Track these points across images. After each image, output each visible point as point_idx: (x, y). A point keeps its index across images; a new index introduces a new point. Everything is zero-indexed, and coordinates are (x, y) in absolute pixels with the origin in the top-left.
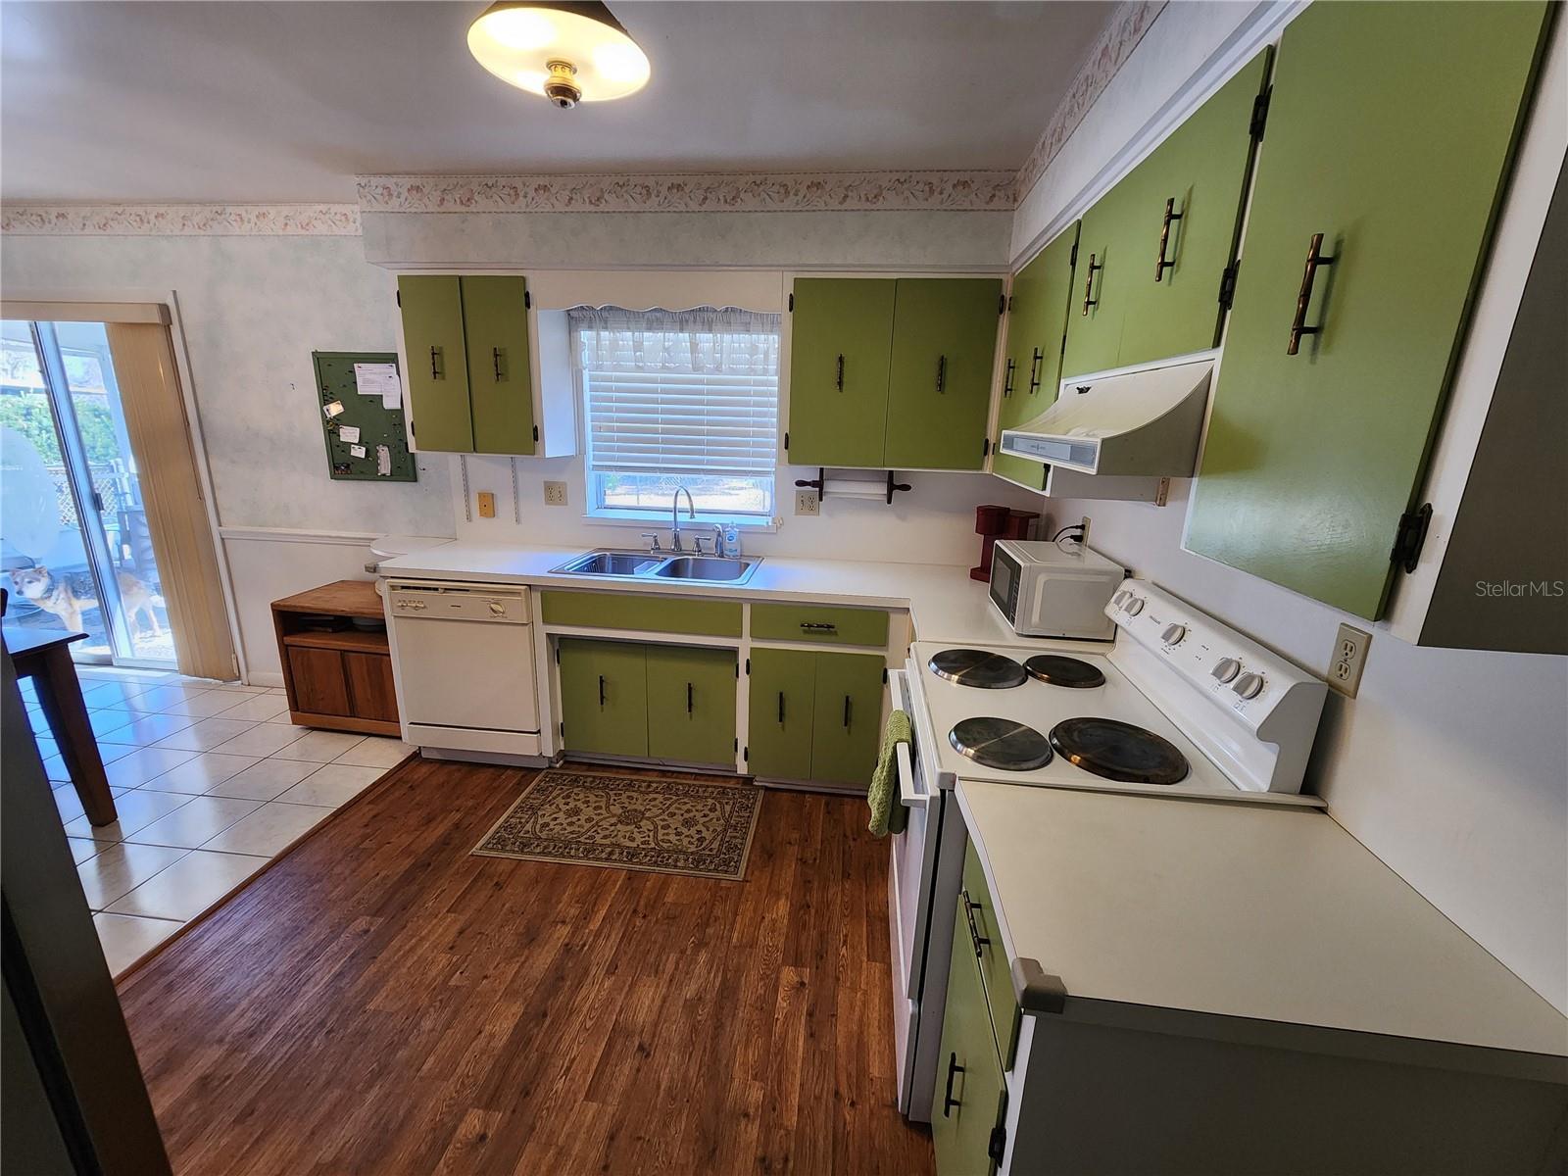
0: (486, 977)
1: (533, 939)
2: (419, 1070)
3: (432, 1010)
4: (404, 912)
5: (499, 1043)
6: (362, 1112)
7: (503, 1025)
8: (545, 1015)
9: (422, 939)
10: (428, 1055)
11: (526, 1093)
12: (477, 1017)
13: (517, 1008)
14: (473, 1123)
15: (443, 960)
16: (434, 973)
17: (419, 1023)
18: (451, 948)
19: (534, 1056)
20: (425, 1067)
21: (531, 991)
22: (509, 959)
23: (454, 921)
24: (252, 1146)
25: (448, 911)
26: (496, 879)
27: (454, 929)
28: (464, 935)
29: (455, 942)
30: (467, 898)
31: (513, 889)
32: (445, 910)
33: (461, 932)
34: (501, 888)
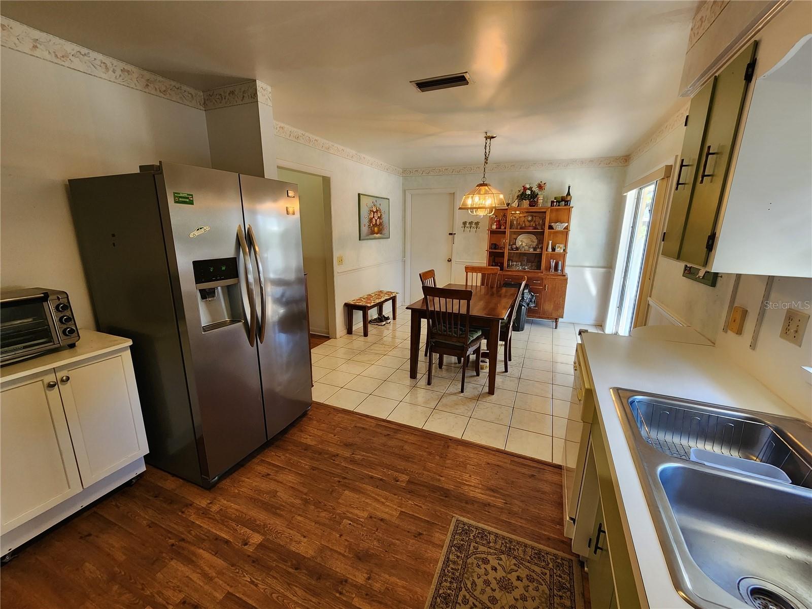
1: (360, 559)
3: (332, 515)
4: (407, 492)
9: (383, 503)
11: (255, 563)
12: (315, 535)
13: (311, 554)
14: (257, 540)
15: (365, 514)
16: (356, 512)
18: (371, 517)
21: (319, 561)
22: (350, 547)
23: (392, 515)
24: (301, 474)
25: (402, 512)
26: (424, 533)
27: (385, 516)
28: (379, 522)
29: (375, 518)
30: (412, 520)
31: (413, 544)
32: (403, 510)
33: (382, 520)
34: (416, 537)
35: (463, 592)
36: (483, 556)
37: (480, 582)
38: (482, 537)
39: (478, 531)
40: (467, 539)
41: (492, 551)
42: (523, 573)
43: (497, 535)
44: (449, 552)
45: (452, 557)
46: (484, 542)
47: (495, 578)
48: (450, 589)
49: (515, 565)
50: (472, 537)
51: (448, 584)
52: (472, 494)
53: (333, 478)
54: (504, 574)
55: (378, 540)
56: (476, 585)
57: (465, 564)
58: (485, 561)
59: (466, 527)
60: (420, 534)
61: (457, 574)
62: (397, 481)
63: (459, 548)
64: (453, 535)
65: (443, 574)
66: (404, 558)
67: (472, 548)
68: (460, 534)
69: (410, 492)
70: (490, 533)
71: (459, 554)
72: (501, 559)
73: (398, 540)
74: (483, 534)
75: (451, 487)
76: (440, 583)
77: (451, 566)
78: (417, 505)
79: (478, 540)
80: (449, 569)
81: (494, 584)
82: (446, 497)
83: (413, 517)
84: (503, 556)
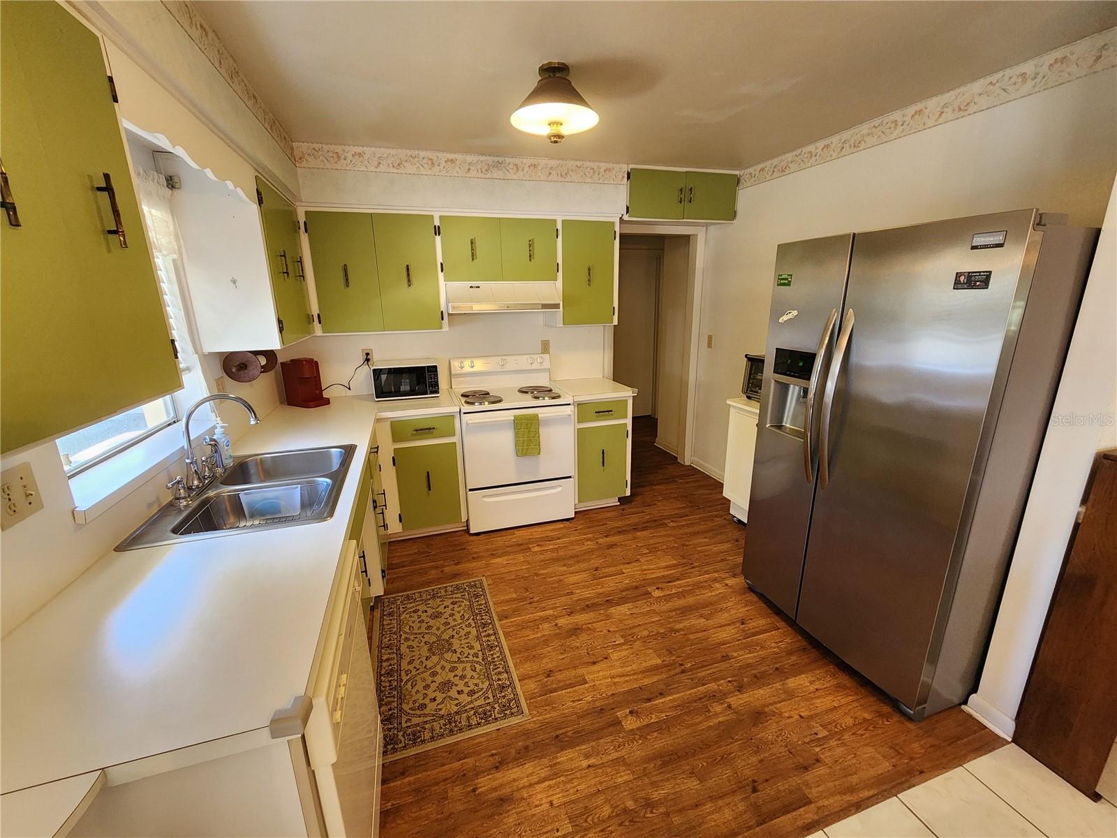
0: (609, 631)
2: (660, 620)
3: (639, 637)
4: (604, 708)
5: (630, 605)
6: (686, 624)
7: (623, 609)
8: (607, 600)
9: (613, 677)
10: (653, 622)
11: (637, 587)
12: (628, 619)
13: (612, 610)
14: (657, 593)
15: (615, 656)
16: (624, 653)
17: (648, 636)
18: (606, 658)
19: (624, 593)
20: (657, 619)
21: (602, 612)
22: (594, 630)
23: (591, 673)
24: (726, 644)
25: (587, 683)
26: (545, 680)
27: (595, 668)
28: (595, 660)
29: (602, 660)
30: (568, 682)
31: (547, 664)
32: (587, 685)
33: (594, 663)
34: (550, 671)
35: (480, 659)
36: (477, 695)
37: (469, 673)
38: (485, 714)
39: (493, 717)
40: (500, 701)
41: (469, 707)
42: (431, 707)
43: (470, 727)
44: (510, 678)
45: (505, 675)
46: (481, 710)
47: (456, 685)
48: (492, 655)
49: (440, 710)
50: (496, 706)
51: (495, 656)
52: (529, 767)
53: (693, 663)
54: (449, 694)
55: (577, 647)
56: (472, 670)
57: (489, 678)
58: (471, 693)
59: (508, 712)
60: (548, 676)
61: (491, 667)
62: (631, 712)
63: (503, 687)
64: (516, 695)
65: (504, 659)
66: (544, 651)
67: (491, 696)
68: (509, 701)
69: (602, 709)
70: (479, 724)
71: (500, 682)
72: (456, 705)
73: (563, 658)
74: (486, 717)
75: (564, 757)
76: (502, 652)
77: (500, 669)
78: (579, 700)
79: (488, 708)
80: (501, 666)
81: (456, 681)
82: (557, 736)
83: (571, 686)
84: (455, 709)
